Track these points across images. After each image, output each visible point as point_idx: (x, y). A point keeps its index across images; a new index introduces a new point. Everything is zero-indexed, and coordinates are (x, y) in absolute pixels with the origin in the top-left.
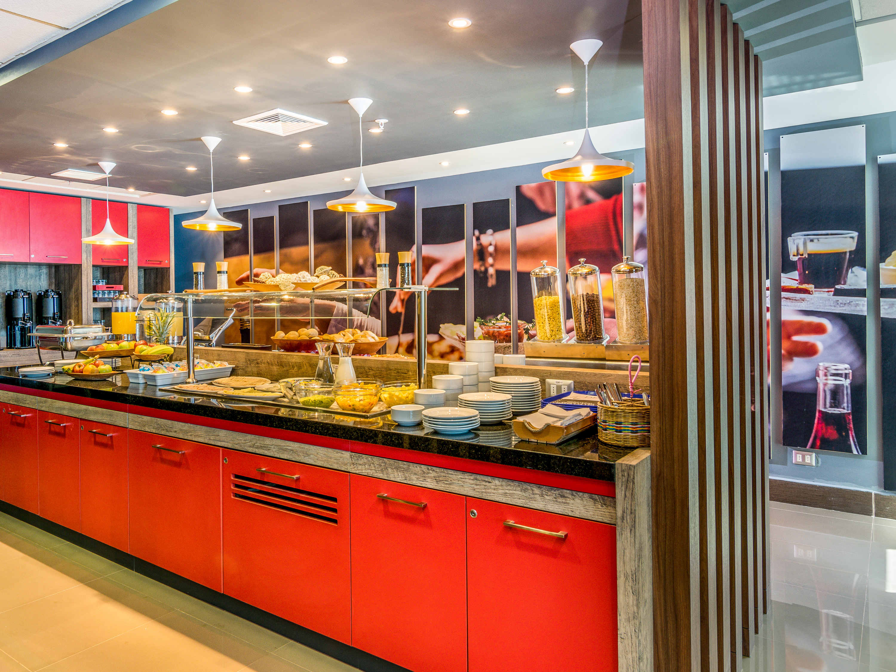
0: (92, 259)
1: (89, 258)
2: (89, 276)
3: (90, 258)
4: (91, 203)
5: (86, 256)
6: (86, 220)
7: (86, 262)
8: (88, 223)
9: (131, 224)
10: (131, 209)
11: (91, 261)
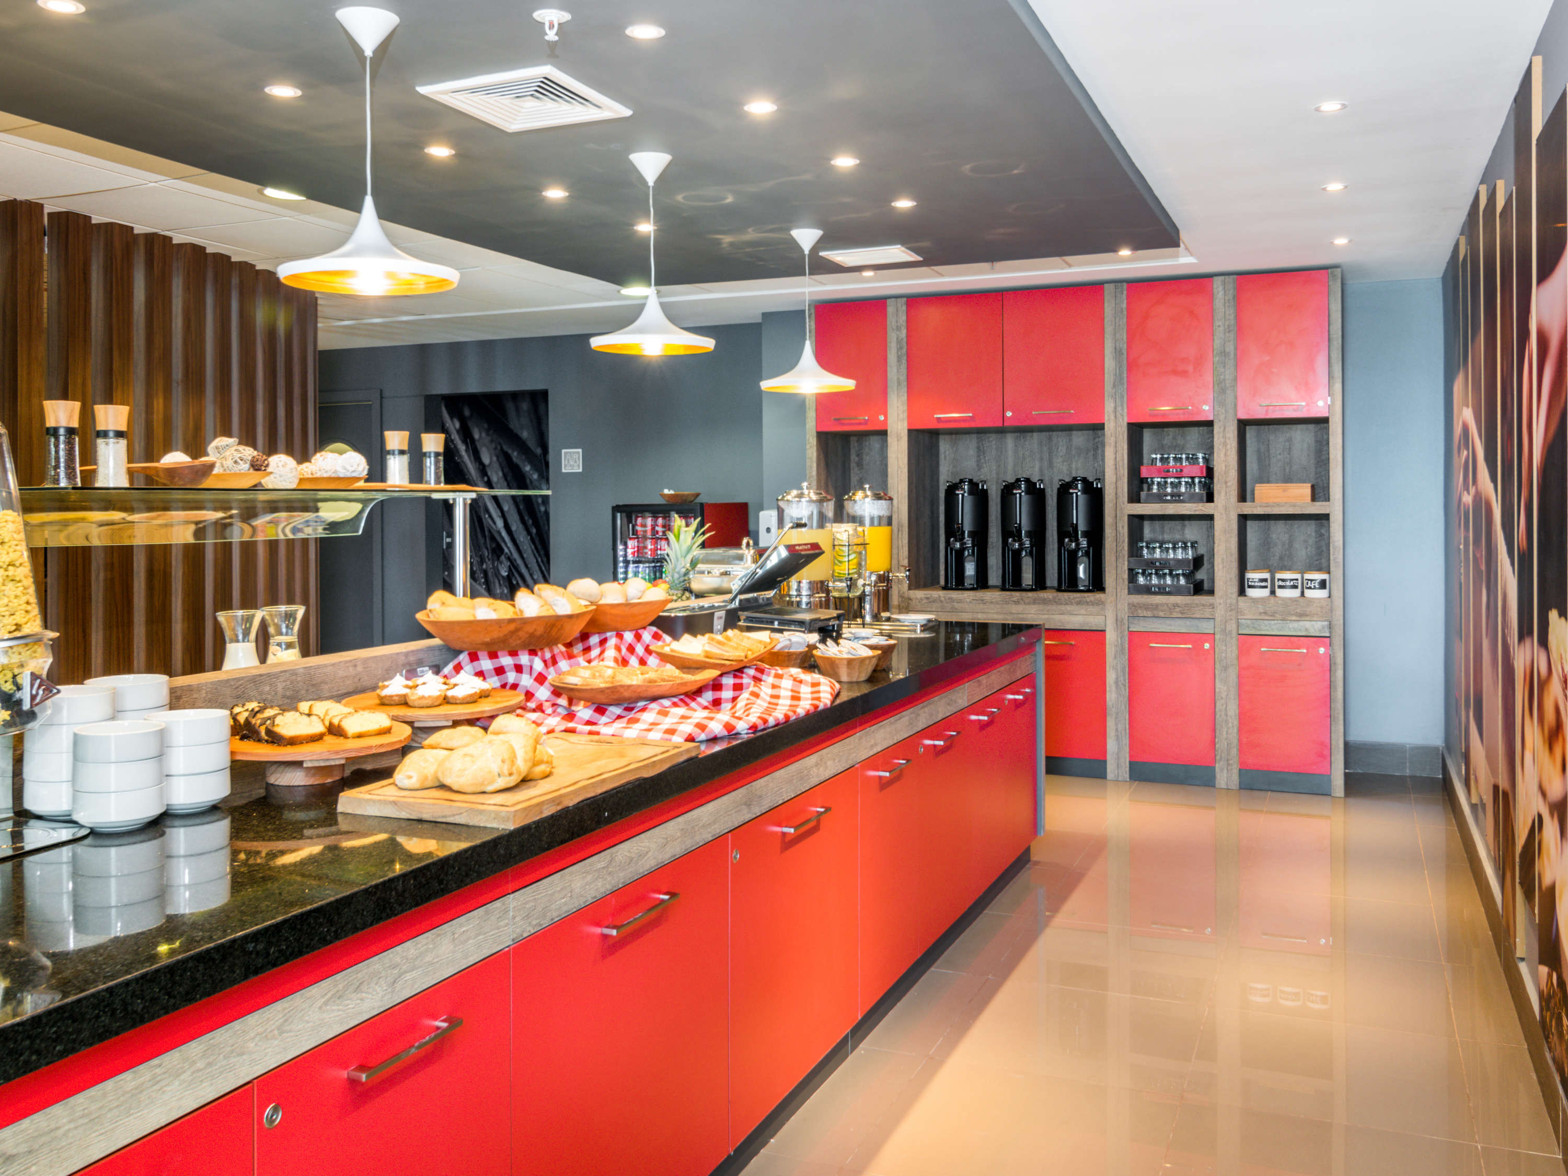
0: (1126, 410)
1: (1119, 409)
2: (1119, 448)
3: (1123, 410)
4: (1125, 292)
5: (1112, 405)
6: (1115, 329)
7: (1112, 417)
8: (1118, 336)
9: (1220, 323)
10: (1221, 288)
11: (1125, 414)
